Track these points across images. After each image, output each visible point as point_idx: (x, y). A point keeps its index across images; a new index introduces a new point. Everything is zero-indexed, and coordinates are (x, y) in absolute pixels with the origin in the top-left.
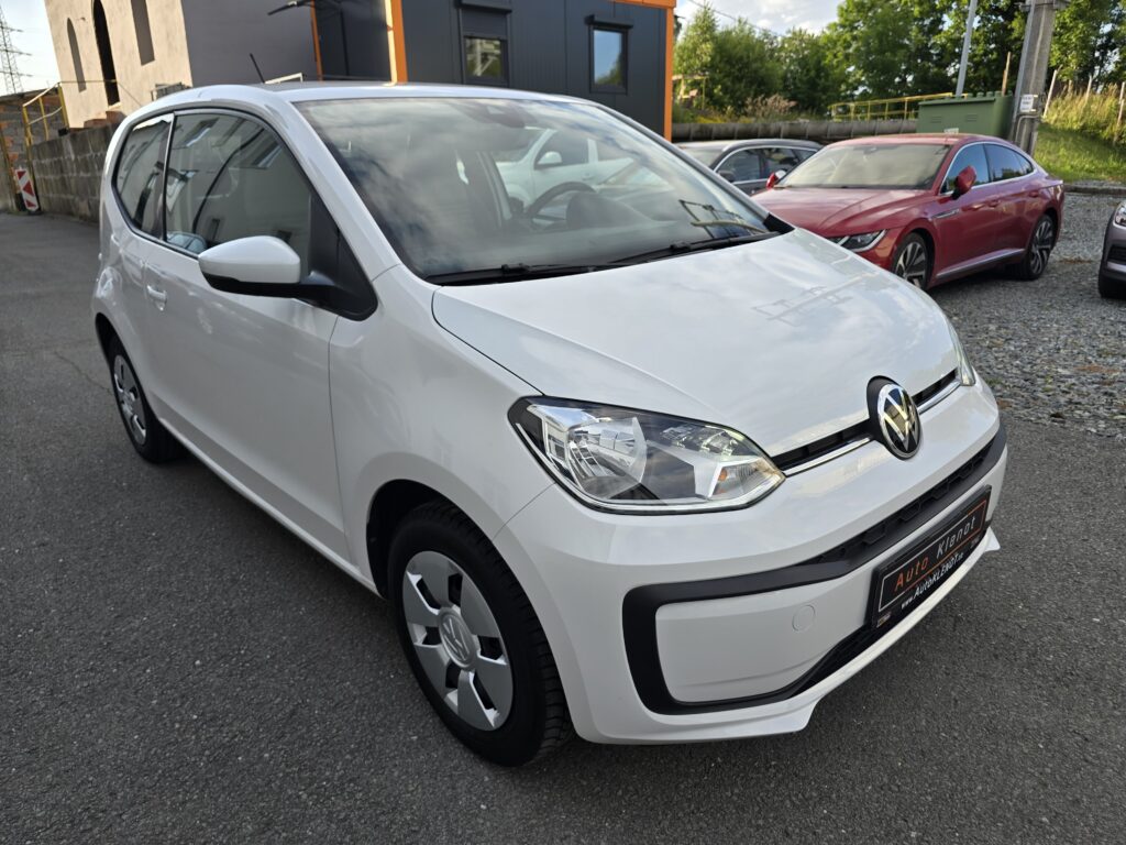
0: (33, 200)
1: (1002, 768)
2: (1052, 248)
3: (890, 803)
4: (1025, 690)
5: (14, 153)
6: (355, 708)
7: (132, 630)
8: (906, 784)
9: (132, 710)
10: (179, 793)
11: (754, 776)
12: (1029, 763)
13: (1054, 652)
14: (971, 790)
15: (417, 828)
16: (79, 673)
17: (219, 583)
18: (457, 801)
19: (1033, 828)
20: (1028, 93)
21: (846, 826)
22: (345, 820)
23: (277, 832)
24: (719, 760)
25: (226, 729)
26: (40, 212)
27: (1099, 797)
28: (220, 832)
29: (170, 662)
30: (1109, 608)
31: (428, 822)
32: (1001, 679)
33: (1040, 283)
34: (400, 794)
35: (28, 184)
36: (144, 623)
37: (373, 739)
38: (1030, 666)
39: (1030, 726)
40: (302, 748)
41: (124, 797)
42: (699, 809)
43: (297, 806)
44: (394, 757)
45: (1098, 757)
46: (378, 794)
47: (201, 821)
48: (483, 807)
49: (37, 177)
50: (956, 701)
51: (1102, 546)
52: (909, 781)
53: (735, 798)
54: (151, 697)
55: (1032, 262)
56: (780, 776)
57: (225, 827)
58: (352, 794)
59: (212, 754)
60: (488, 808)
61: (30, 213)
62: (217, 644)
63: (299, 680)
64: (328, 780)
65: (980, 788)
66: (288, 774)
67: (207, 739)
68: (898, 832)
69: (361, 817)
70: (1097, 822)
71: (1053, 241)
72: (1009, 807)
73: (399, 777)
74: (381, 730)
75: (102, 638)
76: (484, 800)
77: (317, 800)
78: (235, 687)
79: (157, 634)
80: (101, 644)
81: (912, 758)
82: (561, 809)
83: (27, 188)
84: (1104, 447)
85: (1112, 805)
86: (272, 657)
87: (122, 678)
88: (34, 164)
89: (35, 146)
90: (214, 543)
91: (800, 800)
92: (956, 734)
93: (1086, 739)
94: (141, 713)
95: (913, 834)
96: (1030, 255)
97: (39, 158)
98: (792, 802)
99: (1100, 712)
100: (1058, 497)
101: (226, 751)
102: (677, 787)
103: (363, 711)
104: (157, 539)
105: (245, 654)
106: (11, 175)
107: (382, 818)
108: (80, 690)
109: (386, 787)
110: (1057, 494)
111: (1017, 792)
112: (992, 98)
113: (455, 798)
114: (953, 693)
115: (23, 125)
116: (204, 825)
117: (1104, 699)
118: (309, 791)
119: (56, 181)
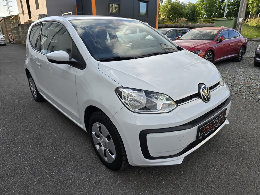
0: (13, 40)
1: (205, 174)
2: (244, 54)
3: (178, 181)
4: (215, 156)
5: (9, 30)
6: (63, 157)
7: (18, 139)
8: (183, 177)
9: (14, 156)
10: (21, 175)
11: (149, 174)
12: (212, 173)
13: (223, 148)
14: (197, 179)
15: (72, 184)
16: (4, 148)
17: (39, 128)
18: (82, 178)
19: (209, 188)
20: (241, 18)
21: (167, 186)
22: (56, 182)
23: (41, 184)
24: (142, 170)
25: (34, 161)
26: (14, 43)
27: (226, 181)
28: (29, 183)
29: (25, 146)
30: (238, 138)
31: (74, 182)
32: (210, 154)
33: (241, 63)
34: (69, 176)
35: (12, 37)
36: (20, 137)
37: (66, 164)
38: (217, 151)
39: (214, 165)
40: (50, 165)
41: (9, 175)
42: (135, 181)
43: (47, 178)
44: (70, 168)
45: (228, 172)
46: (65, 176)
47: (25, 181)
48: (87, 180)
49: (13, 35)
50: (198, 159)
51: (240, 124)
52: (184, 176)
53: (144, 179)
54: (19, 154)
55: (239, 58)
56: (155, 174)
57: (30, 182)
58: (59, 176)
59: (30, 166)
60: (88, 180)
61: (12, 44)
62: (35, 142)
63: (52, 151)
64: (54, 173)
65: (199, 178)
66: (45, 171)
67: (30, 163)
68: (179, 187)
69: (60, 181)
70: (224, 187)
71: (244, 53)
72: (205, 183)
73: (70, 172)
74: (68, 162)
75: (11, 140)
76: (88, 178)
77: (51, 177)
78: (38, 152)
79: (23, 140)
80: (10, 141)
81: (185, 171)
82: (104, 180)
83: (11, 38)
84: (246, 101)
85: (229, 183)
86: (47, 145)
87: (13, 149)
88: (13, 32)
89: (13, 28)
90: (39, 120)
91: (158, 180)
92: (197, 166)
93: (226, 168)
94: (16, 157)
95: (182, 188)
96: (238, 56)
97: (14, 31)
98: (156, 180)
99: (231, 162)
100: (232, 113)
101: (33, 166)
102: (131, 176)
103: (65, 158)
104: (27, 118)
105: (41, 144)
106: (8, 35)
107: (65, 181)
108: (4, 152)
109: (67, 175)
110: (232, 112)
111: (207, 180)
112: (232, 19)
113: (82, 177)
114: (198, 157)
115: (11, 23)
116: (26, 182)
117: (232, 159)
118: (50, 175)
119: (17, 36)
